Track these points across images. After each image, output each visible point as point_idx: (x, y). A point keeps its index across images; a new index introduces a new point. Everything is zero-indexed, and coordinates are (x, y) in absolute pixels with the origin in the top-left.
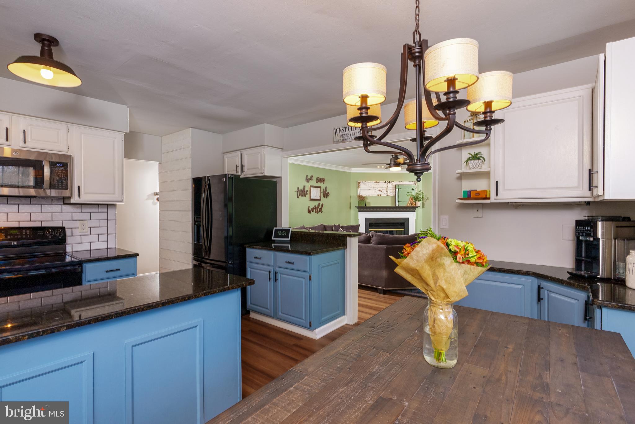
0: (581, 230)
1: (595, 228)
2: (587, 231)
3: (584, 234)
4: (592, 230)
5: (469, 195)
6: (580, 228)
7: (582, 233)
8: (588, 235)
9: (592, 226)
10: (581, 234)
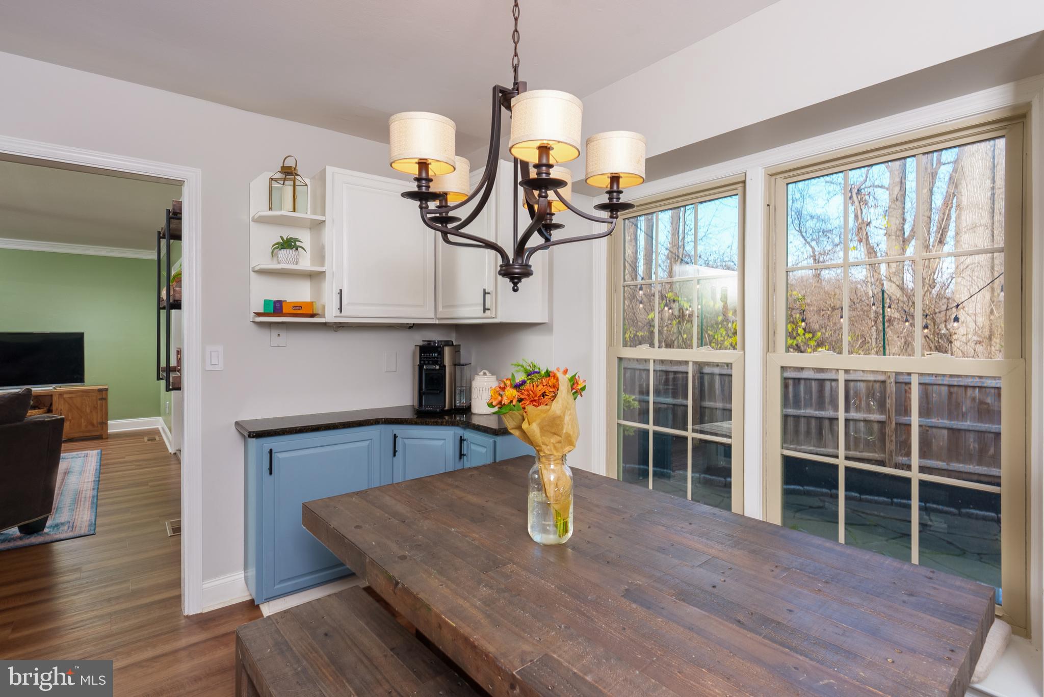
0: (427, 358)
1: (441, 354)
2: (434, 358)
3: (431, 362)
4: (439, 356)
5: (278, 307)
6: (426, 354)
7: (428, 360)
8: (435, 363)
9: (440, 351)
10: (426, 362)
